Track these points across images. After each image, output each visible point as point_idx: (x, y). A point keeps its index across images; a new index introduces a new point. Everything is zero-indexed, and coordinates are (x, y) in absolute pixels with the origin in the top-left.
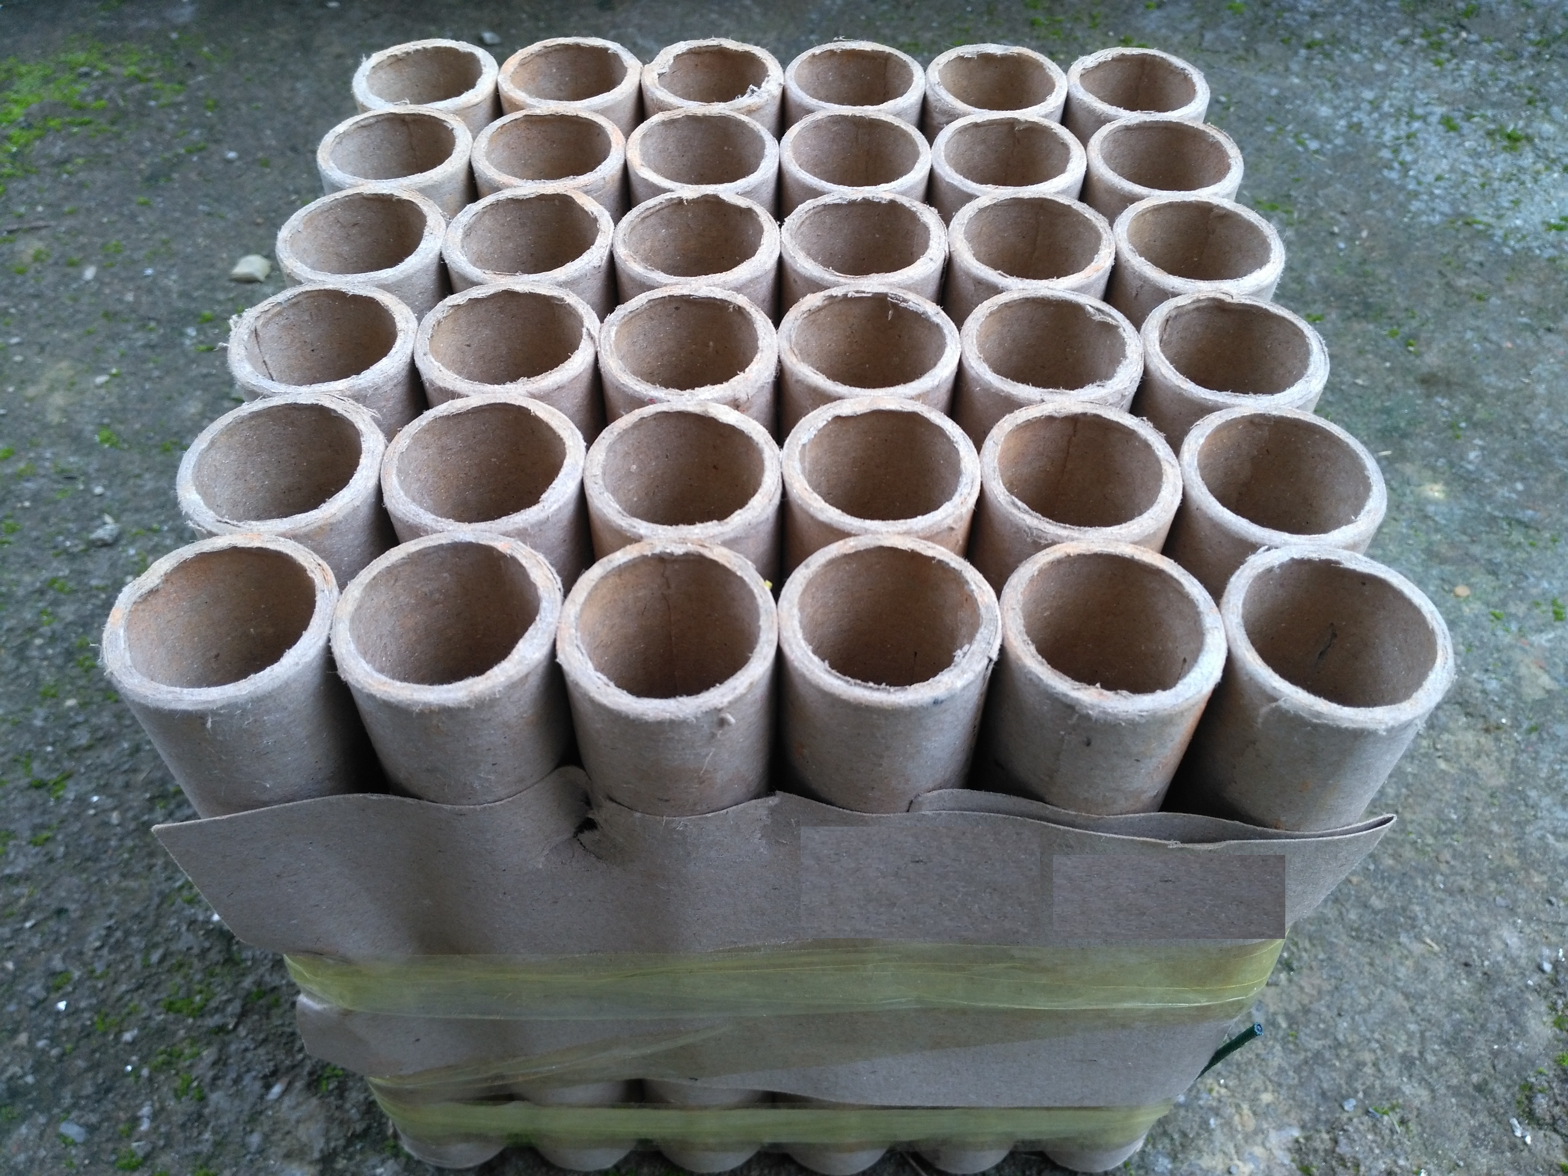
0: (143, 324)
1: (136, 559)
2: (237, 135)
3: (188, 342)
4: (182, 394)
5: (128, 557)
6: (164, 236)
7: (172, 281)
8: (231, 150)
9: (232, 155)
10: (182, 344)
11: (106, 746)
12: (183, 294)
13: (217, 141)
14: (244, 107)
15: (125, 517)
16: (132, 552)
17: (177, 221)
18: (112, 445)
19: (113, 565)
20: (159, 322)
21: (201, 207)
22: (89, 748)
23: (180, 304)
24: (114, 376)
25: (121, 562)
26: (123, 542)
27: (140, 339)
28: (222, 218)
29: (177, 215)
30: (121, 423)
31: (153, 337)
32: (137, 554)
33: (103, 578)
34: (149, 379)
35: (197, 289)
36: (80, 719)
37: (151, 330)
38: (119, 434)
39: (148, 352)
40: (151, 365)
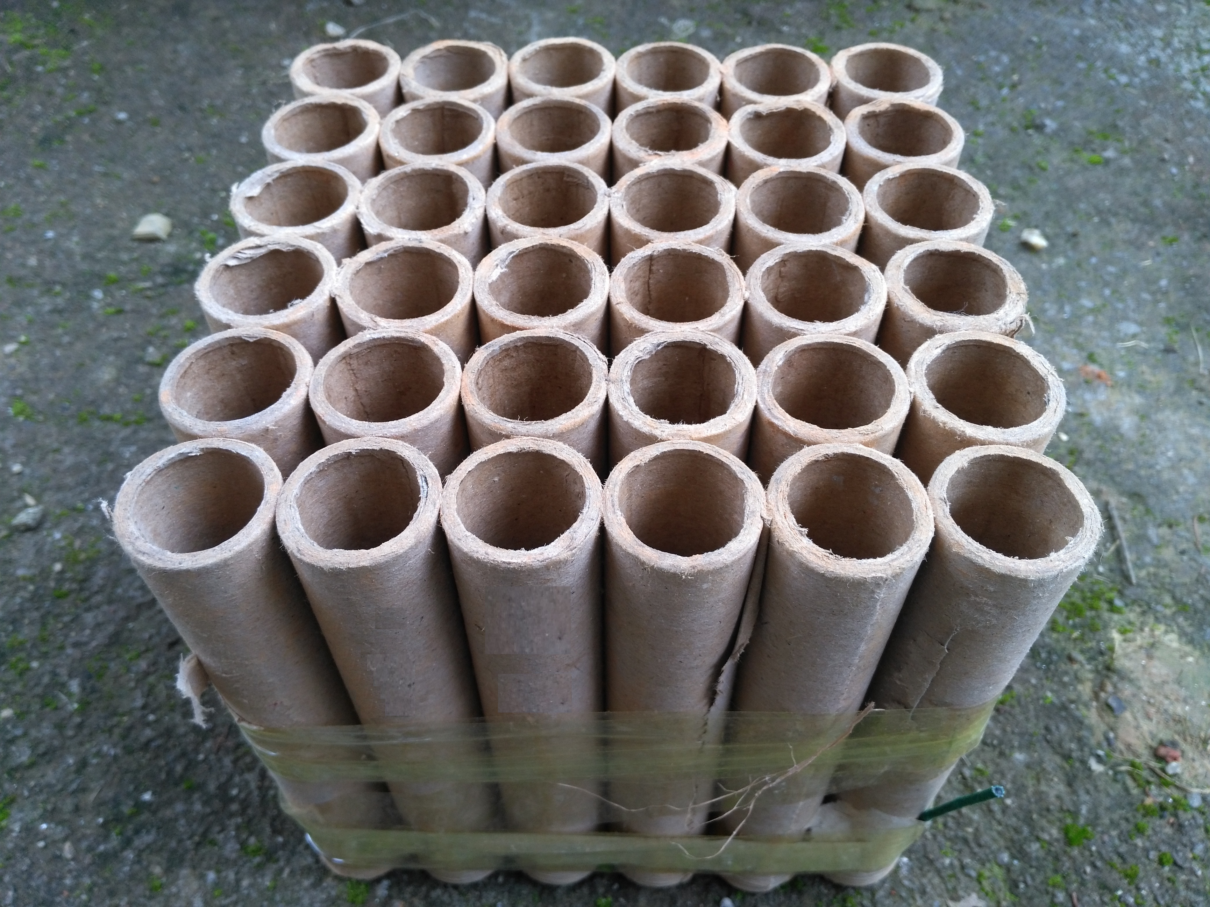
0: (48, 288)
1: (63, 543)
2: (125, 97)
3: (95, 305)
4: (94, 360)
5: (54, 542)
6: (63, 198)
7: (74, 243)
8: (121, 110)
9: (122, 116)
10: (89, 308)
11: (49, 762)
12: (87, 256)
13: (106, 103)
14: (129, 71)
15: (47, 497)
16: (58, 535)
17: (74, 183)
18: (28, 418)
19: (39, 552)
20: (64, 285)
21: (97, 168)
22: (32, 765)
23: (84, 266)
24: (23, 344)
25: (47, 548)
26: (48, 525)
27: (46, 304)
28: (119, 178)
29: (74, 176)
30: (35, 393)
31: (60, 301)
32: (64, 538)
33: (29, 567)
34: (58, 345)
35: (99, 250)
36: (18, 732)
37: (57, 295)
38: (32, 406)
39: (56, 318)
40: (60, 331)
